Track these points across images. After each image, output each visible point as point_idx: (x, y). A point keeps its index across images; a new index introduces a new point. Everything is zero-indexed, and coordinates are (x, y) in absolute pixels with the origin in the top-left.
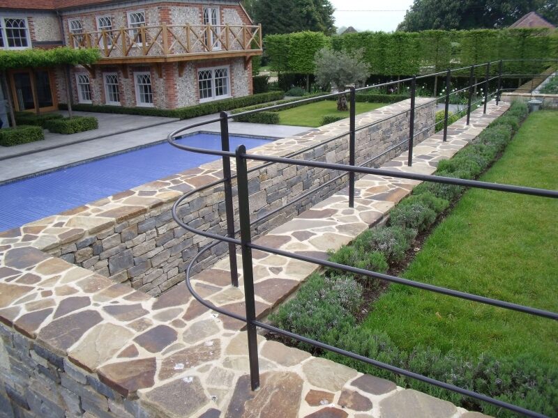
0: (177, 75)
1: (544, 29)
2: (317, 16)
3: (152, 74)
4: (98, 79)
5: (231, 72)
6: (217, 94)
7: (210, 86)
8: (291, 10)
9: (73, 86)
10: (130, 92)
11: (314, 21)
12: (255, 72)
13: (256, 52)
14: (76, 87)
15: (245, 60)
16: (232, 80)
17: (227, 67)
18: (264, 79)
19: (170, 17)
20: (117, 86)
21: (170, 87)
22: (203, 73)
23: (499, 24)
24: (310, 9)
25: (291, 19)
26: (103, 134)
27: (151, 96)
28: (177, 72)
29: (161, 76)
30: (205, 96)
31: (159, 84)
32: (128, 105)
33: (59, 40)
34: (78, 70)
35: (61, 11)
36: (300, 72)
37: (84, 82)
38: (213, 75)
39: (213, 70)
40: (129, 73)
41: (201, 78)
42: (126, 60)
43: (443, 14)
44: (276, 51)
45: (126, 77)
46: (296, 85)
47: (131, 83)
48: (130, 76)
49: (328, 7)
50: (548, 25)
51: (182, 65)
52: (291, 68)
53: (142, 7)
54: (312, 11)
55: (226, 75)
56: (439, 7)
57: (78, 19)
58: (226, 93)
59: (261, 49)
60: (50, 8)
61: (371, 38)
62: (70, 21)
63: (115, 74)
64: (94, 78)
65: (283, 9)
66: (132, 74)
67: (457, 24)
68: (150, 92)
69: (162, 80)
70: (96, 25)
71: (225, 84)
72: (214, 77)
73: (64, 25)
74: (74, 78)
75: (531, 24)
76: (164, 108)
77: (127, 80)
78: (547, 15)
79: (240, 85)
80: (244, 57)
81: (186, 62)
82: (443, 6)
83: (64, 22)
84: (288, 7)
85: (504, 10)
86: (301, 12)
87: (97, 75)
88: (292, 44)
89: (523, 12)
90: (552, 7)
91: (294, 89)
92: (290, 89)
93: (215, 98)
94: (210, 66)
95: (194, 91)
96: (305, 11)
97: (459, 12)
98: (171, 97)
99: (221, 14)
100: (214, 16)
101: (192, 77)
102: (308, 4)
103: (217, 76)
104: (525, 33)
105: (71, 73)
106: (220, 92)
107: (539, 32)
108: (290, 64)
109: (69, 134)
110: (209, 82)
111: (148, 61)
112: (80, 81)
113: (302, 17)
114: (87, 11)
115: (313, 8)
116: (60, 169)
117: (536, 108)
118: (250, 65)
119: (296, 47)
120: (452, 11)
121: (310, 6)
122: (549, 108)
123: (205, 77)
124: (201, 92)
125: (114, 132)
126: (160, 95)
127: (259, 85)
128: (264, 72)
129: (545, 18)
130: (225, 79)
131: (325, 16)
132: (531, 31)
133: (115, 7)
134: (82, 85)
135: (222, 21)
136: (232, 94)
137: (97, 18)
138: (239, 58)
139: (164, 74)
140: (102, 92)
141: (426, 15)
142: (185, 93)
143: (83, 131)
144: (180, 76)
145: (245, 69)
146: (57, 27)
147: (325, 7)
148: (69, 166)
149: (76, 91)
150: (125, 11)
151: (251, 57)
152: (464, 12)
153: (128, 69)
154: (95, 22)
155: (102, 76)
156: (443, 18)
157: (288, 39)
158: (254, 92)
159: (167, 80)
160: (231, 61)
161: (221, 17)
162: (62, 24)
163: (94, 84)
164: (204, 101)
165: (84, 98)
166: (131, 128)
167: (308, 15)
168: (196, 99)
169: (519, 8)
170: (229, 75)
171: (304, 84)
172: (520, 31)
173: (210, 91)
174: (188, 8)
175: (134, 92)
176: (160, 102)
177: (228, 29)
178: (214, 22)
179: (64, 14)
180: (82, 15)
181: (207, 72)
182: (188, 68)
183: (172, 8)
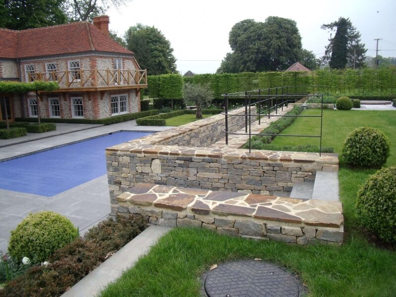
0: (99, 99)
1: (305, 72)
2: (165, 64)
3: (84, 98)
4: (45, 102)
5: (129, 98)
6: (121, 111)
7: (117, 106)
8: (148, 60)
9: (25, 106)
10: (68, 109)
11: (164, 67)
12: (142, 98)
13: (144, 86)
14: (27, 107)
15: (137, 91)
16: (129, 102)
17: (126, 95)
18: (147, 102)
19: (97, 64)
20: (58, 106)
21: (95, 106)
22: (113, 98)
23: (279, 68)
24: (161, 59)
25: (149, 66)
26: (63, 132)
27: (82, 112)
28: (100, 97)
29: (90, 100)
30: (115, 112)
31: (88, 104)
32: (66, 117)
33: (17, 77)
34: (30, 96)
35: (20, 59)
36: (168, 98)
37: (34, 104)
38: (119, 99)
39: (119, 96)
40: (68, 98)
41: (112, 101)
42: (69, 89)
43: (245, 63)
44: (153, 85)
45: (66, 100)
46: (165, 106)
47: (69, 104)
48: (68, 100)
49: (172, 58)
50: (307, 70)
51: (102, 93)
52: (162, 96)
53: (78, 58)
54: (162, 61)
55: (126, 99)
56: (242, 58)
57: (32, 64)
58: (125, 111)
59: (147, 84)
60: (13, 57)
61: (211, 77)
62: (25, 66)
63: (57, 98)
64: (42, 101)
65: (143, 59)
66: (70, 99)
67: (254, 69)
68: (82, 109)
69: (90, 102)
70: (45, 69)
71: (125, 105)
72: (119, 101)
73: (21, 68)
74: (27, 101)
75: (298, 69)
76: (91, 118)
77: (66, 102)
78: (306, 64)
79: (134, 106)
80: (136, 89)
81: (105, 91)
82: (245, 57)
83: (21, 66)
84: (146, 58)
85: (281, 60)
86: (155, 61)
87: (44, 99)
88: (163, 81)
89: (292, 62)
90: (308, 59)
91: (164, 109)
92: (162, 108)
93: (120, 113)
94: (117, 94)
95: (109, 109)
96: (157, 61)
97: (255, 61)
98: (96, 112)
99: (124, 63)
100: (119, 64)
101: (108, 100)
102: (159, 56)
103: (121, 100)
104: (296, 74)
105: (24, 98)
106: (122, 110)
107: (303, 73)
108: (161, 93)
109: (40, 133)
110: (117, 103)
111: (84, 90)
112: (31, 103)
113: (156, 65)
114: (39, 60)
115: (163, 58)
116: (52, 149)
117: (305, 108)
118: (139, 94)
119: (165, 83)
120: (250, 61)
121: (161, 57)
122: (311, 108)
123: (115, 101)
124: (112, 109)
125: (69, 131)
126: (89, 111)
127: (144, 106)
128: (146, 98)
129: (305, 66)
130: (125, 102)
131: (170, 64)
132: (299, 73)
133: (59, 58)
134: (32, 106)
135: (124, 67)
136: (129, 111)
137: (46, 64)
138: (133, 89)
139: (92, 98)
140: (47, 110)
141: (235, 63)
142: (104, 110)
143: (48, 131)
144: (101, 99)
145: (136, 96)
146: (16, 69)
147: (170, 59)
148: (57, 147)
149: (28, 110)
150: (66, 60)
151: (140, 89)
152: (258, 61)
153: (67, 96)
154: (44, 66)
155: (48, 100)
156: (245, 65)
157: (159, 78)
158: (141, 110)
159: (94, 102)
160: (128, 91)
161: (124, 65)
162: (20, 67)
163: (41, 105)
164: (114, 115)
165: (33, 114)
166: (77, 129)
167: (160, 64)
168: (110, 114)
169: (290, 60)
170: (127, 99)
171: (170, 105)
172: (293, 73)
173: (117, 109)
174: (106, 59)
175: (70, 110)
176: (89, 115)
177: (129, 72)
178: (120, 67)
179: (22, 61)
180: (35, 62)
181: (116, 97)
182: (106, 95)
183: (97, 59)
